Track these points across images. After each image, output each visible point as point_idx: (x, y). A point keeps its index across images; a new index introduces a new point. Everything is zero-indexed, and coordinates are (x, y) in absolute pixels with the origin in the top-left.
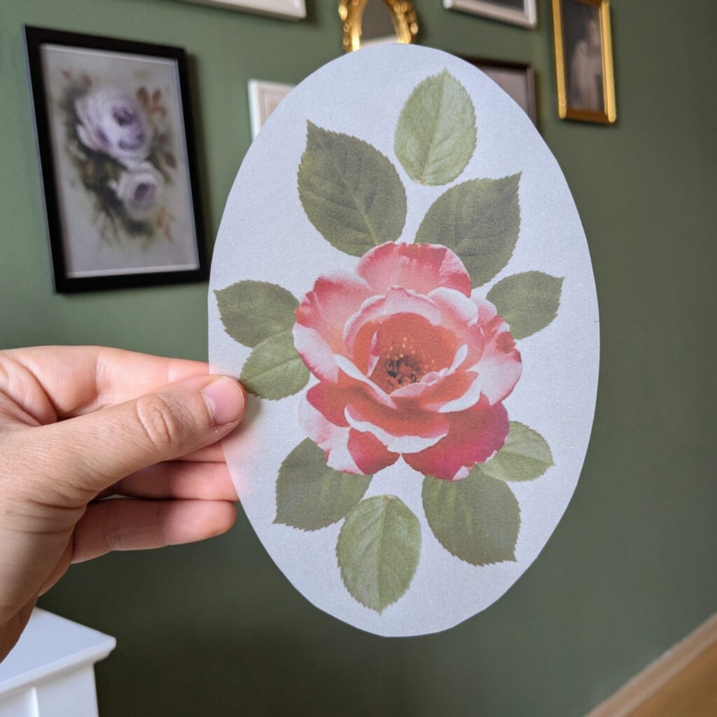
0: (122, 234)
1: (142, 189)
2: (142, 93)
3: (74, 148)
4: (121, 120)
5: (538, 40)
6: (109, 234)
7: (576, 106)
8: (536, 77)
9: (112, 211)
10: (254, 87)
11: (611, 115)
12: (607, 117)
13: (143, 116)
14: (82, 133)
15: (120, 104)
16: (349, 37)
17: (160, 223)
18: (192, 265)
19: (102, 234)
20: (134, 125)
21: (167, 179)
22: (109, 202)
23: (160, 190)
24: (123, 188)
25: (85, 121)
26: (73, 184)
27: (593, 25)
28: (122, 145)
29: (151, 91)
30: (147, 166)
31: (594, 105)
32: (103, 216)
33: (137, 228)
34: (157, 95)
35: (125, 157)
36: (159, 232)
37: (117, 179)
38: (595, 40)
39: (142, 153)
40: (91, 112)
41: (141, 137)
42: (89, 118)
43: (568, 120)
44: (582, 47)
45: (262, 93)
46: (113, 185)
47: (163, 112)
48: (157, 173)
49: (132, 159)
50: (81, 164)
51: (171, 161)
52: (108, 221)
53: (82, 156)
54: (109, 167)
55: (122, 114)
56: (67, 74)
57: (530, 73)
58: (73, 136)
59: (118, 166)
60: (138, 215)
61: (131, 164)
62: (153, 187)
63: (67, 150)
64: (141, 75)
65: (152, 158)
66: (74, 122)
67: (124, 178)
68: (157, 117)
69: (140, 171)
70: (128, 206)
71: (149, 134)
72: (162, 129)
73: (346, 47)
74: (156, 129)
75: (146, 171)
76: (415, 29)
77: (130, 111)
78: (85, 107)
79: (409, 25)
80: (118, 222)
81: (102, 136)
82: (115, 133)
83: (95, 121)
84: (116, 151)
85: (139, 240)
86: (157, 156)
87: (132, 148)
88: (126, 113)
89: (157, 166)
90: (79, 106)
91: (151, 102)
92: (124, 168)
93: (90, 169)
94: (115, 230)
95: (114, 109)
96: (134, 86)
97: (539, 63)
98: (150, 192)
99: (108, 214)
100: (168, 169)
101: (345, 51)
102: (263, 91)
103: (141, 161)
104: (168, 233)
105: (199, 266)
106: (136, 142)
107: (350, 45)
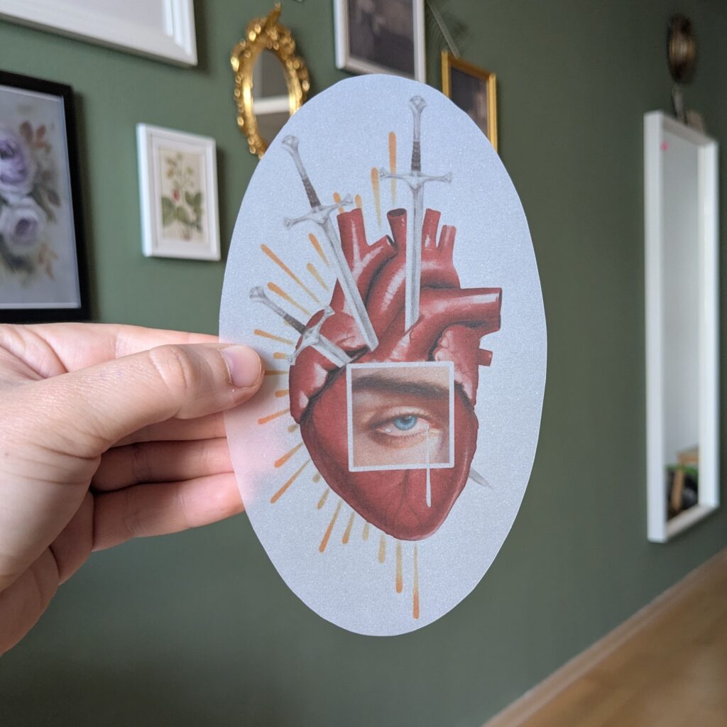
0: (2, 269)
1: (23, 224)
2: (26, 127)
4: (4, 154)
10: (142, 131)
13: (26, 151)
15: (3, 138)
16: (241, 89)
17: (41, 260)
18: (74, 303)
20: (16, 160)
21: (50, 216)
23: (42, 227)
24: (3, 222)
27: (480, 98)
28: (3, 179)
29: (35, 126)
30: (30, 201)
33: (17, 263)
34: (42, 131)
35: (7, 191)
36: (41, 269)
38: (482, 113)
39: (25, 188)
41: (23, 172)
45: (150, 137)
47: (48, 148)
48: (40, 209)
49: (13, 193)
51: (55, 198)
55: (4, 148)
60: (18, 250)
61: (12, 199)
62: (35, 223)
64: (25, 109)
65: (34, 194)
67: (5, 212)
68: (40, 152)
69: (21, 207)
70: (8, 241)
71: (32, 169)
72: (45, 165)
73: (236, 97)
74: (39, 165)
75: (28, 207)
76: (306, 87)
77: (13, 145)
79: (301, 82)
85: (19, 276)
86: (40, 192)
87: (14, 182)
88: (9, 146)
89: (40, 203)
91: (35, 139)
92: (5, 202)
96: (19, 119)
98: (31, 228)
100: (51, 207)
101: (236, 102)
102: (152, 136)
103: (22, 197)
104: (49, 270)
105: (80, 304)
106: (18, 176)
107: (241, 97)
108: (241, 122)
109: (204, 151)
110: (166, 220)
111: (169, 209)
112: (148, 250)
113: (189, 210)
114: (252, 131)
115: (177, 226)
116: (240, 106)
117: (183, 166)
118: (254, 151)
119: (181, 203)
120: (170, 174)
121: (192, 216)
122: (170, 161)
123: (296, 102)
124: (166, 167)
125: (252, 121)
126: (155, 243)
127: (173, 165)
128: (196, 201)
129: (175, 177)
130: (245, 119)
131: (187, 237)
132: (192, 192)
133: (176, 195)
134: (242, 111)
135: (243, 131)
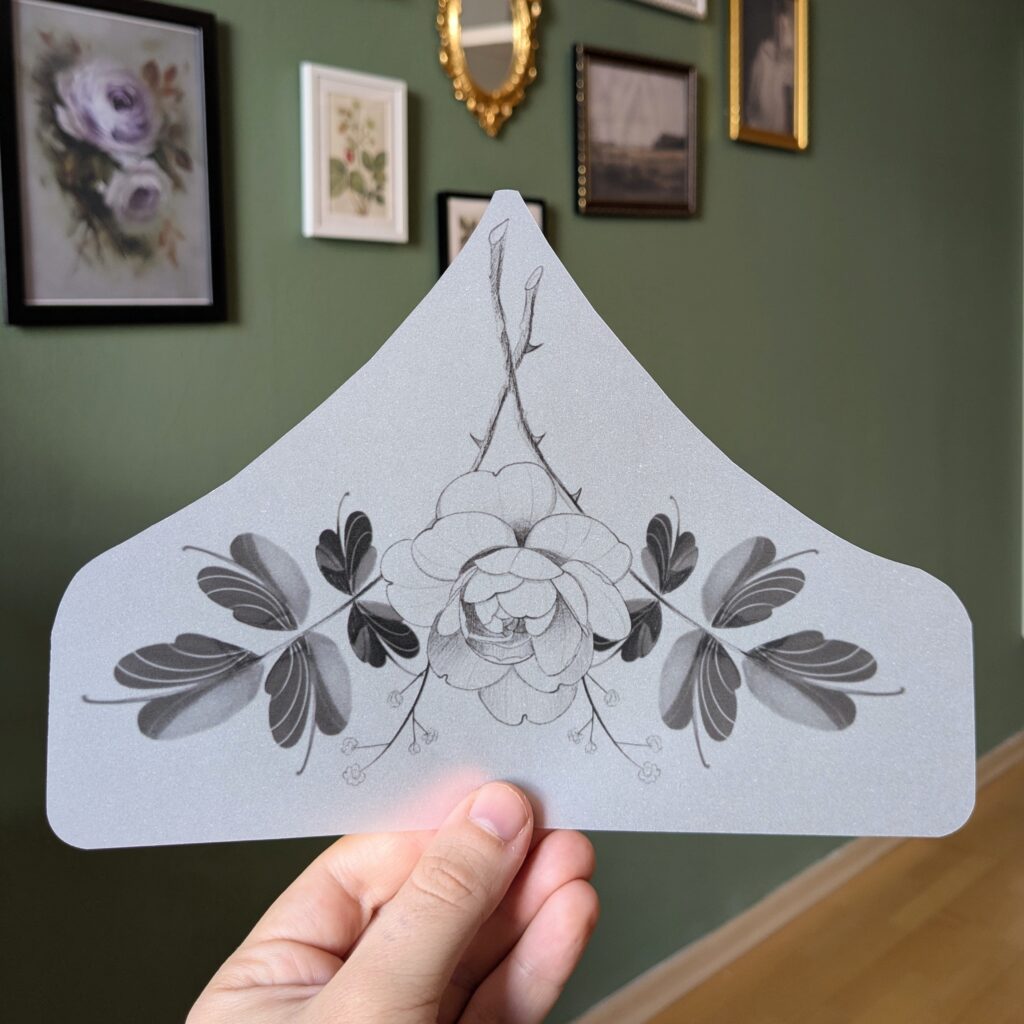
0: (108, 253)
1: (141, 195)
2: (150, 69)
3: (48, 135)
4: (118, 103)
5: (708, 36)
6: (90, 251)
7: (754, 124)
8: (701, 83)
9: (96, 222)
10: (307, 71)
11: (802, 140)
12: (795, 141)
13: (149, 100)
14: (62, 116)
15: (118, 81)
16: (445, 14)
17: (162, 242)
18: (204, 299)
19: (80, 251)
20: (136, 110)
21: (178, 184)
22: (93, 209)
23: (166, 197)
24: (114, 192)
25: (68, 100)
26: (43, 182)
27: (785, 21)
28: (116, 135)
29: (163, 67)
30: (150, 164)
31: (778, 124)
32: (82, 226)
33: (130, 246)
34: (172, 73)
35: (120, 151)
36: (161, 253)
37: (106, 181)
38: (786, 41)
39: (144, 148)
40: (77, 88)
41: (144, 127)
42: (73, 98)
43: (741, 142)
44: (768, 47)
45: (317, 80)
46: (101, 187)
47: (179, 96)
48: (164, 176)
49: (129, 154)
50: (57, 157)
51: (185, 161)
52: (90, 234)
53: (60, 146)
54: (96, 163)
55: (119, 95)
56: (46, 37)
57: (693, 77)
58: (50, 118)
59: (110, 163)
60: (132, 229)
61: (127, 161)
62: (156, 192)
63: (40, 137)
64: (151, 45)
65: (157, 155)
66: (52, 100)
67: (117, 179)
68: (169, 101)
69: (139, 172)
70: (119, 216)
71: (156, 123)
72: (174, 118)
73: (439, 26)
74: (166, 117)
75: (148, 172)
76: (537, 10)
77: (132, 92)
78: (69, 83)
79: (529, 5)
80: (103, 236)
81: (90, 122)
82: (108, 118)
83: (81, 101)
84: (107, 143)
85: (131, 263)
86: (165, 152)
87: (131, 140)
88: (125, 93)
89: (164, 166)
90: (60, 80)
91: (162, 82)
92: (117, 166)
93: (69, 165)
94: (99, 248)
95: (109, 86)
96: (142, 58)
97: (707, 64)
98: (150, 199)
99: (90, 225)
100: (179, 171)
101: (438, 33)
102: (319, 77)
103: (141, 158)
104: (172, 255)
105: (212, 301)
106: (137, 132)
107: (446, 25)
108: (444, 59)
109: (391, 97)
110: (335, 189)
111: (340, 176)
112: (309, 230)
113: (367, 177)
114: (459, 71)
115: (349, 196)
116: (443, 37)
117: (361, 117)
118: (460, 97)
119: (355, 166)
120: (343, 128)
121: (370, 184)
122: (342, 111)
123: (522, 31)
124: (336, 120)
125: (458, 57)
126: (319, 220)
127: (346, 117)
128: (377, 164)
129: (349, 132)
130: (449, 54)
131: (363, 212)
132: (373, 151)
133: (350, 156)
134: (446, 45)
135: (447, 71)
